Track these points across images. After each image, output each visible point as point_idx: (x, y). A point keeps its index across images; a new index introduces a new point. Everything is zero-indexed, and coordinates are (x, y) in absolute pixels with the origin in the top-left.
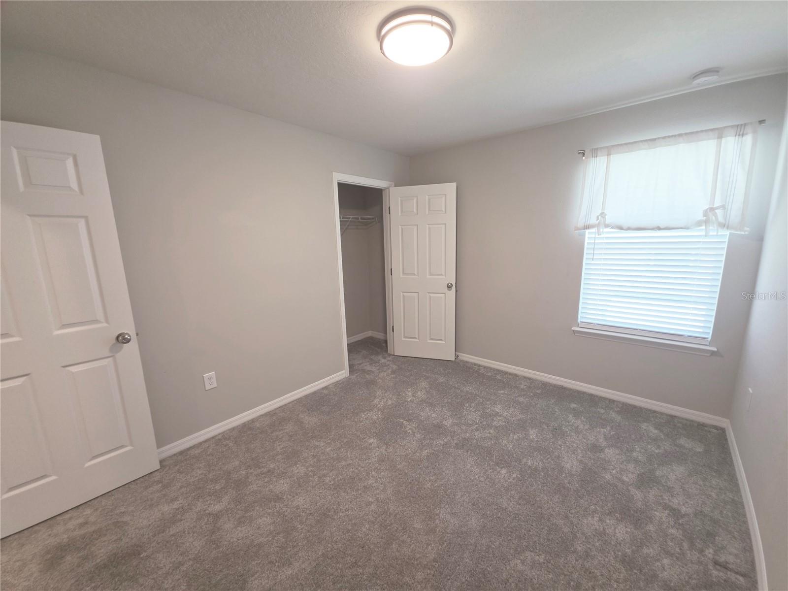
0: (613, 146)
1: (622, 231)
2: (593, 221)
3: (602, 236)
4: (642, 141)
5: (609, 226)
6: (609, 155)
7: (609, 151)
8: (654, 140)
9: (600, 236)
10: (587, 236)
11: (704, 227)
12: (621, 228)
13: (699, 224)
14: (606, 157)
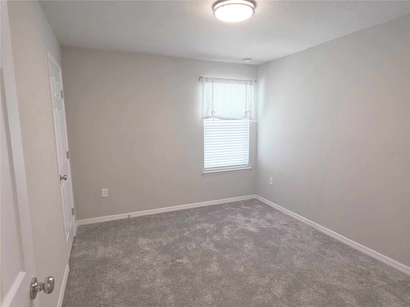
0: (214, 78)
1: (221, 120)
2: (210, 114)
3: (215, 122)
4: (225, 79)
5: (217, 117)
6: (213, 82)
7: (213, 80)
8: (228, 80)
9: (214, 122)
10: (205, 122)
11: (245, 119)
12: (221, 118)
13: (244, 117)
14: (212, 83)
